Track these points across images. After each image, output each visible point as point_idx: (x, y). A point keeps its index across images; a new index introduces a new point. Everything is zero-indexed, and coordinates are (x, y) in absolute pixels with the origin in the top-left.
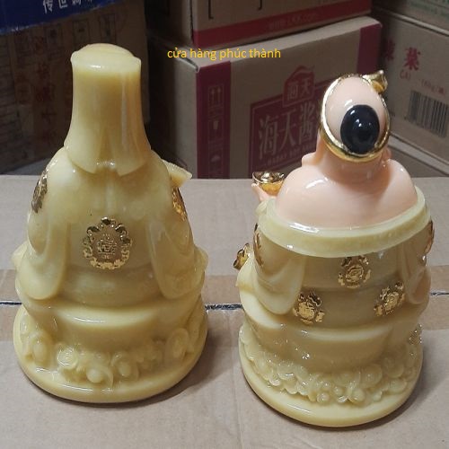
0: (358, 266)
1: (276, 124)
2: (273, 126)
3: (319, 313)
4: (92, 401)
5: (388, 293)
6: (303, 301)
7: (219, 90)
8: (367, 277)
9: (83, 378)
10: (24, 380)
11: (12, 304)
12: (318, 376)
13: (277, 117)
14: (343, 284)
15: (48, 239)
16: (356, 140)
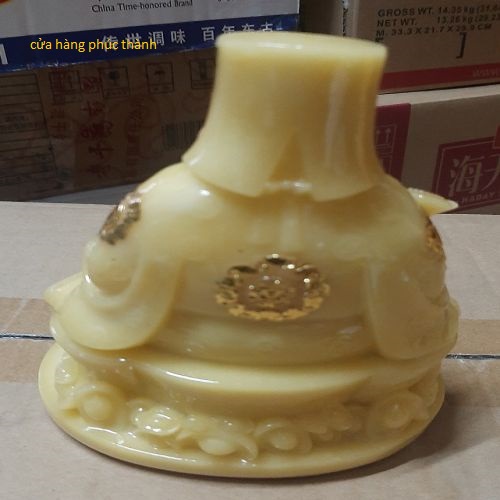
1: (480, 165)
2: (475, 167)
4: (211, 474)
7: (388, 131)
9: (191, 446)
10: (58, 436)
11: (37, 337)
13: (483, 157)
15: (137, 277)
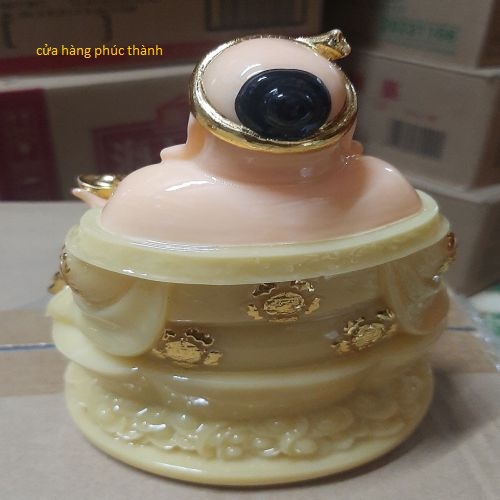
0: (289, 294)
3: (211, 355)
5: (361, 325)
6: (172, 340)
8: (312, 308)
12: (218, 426)
14: (258, 317)
16: (271, 118)
